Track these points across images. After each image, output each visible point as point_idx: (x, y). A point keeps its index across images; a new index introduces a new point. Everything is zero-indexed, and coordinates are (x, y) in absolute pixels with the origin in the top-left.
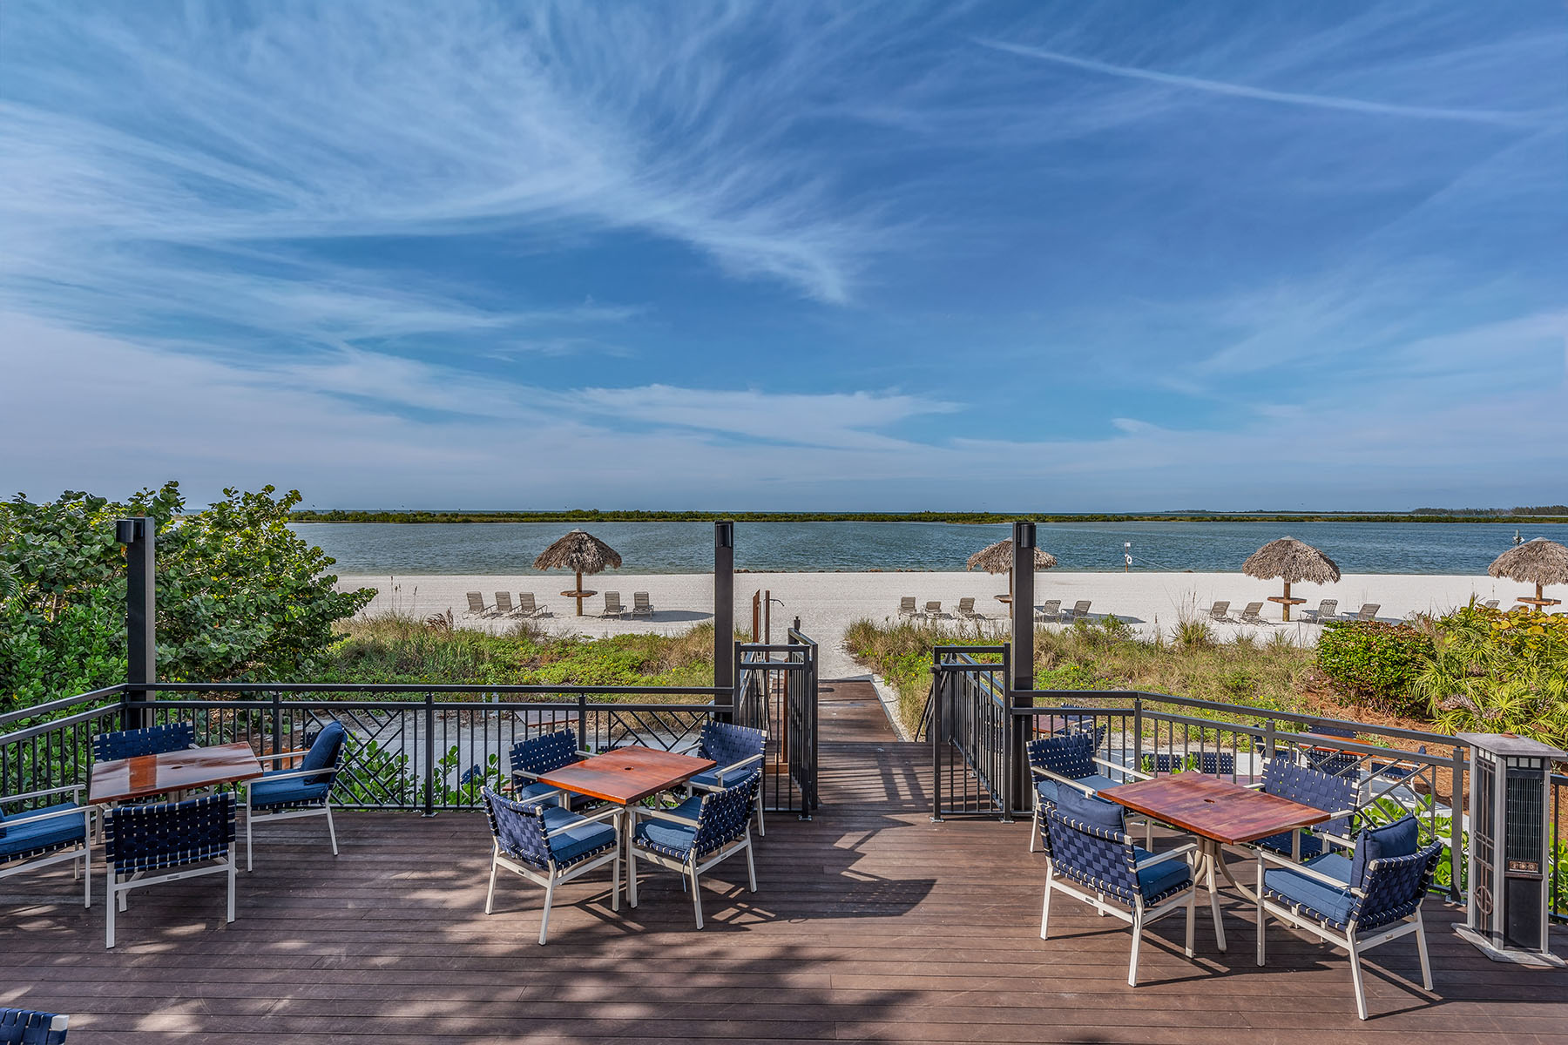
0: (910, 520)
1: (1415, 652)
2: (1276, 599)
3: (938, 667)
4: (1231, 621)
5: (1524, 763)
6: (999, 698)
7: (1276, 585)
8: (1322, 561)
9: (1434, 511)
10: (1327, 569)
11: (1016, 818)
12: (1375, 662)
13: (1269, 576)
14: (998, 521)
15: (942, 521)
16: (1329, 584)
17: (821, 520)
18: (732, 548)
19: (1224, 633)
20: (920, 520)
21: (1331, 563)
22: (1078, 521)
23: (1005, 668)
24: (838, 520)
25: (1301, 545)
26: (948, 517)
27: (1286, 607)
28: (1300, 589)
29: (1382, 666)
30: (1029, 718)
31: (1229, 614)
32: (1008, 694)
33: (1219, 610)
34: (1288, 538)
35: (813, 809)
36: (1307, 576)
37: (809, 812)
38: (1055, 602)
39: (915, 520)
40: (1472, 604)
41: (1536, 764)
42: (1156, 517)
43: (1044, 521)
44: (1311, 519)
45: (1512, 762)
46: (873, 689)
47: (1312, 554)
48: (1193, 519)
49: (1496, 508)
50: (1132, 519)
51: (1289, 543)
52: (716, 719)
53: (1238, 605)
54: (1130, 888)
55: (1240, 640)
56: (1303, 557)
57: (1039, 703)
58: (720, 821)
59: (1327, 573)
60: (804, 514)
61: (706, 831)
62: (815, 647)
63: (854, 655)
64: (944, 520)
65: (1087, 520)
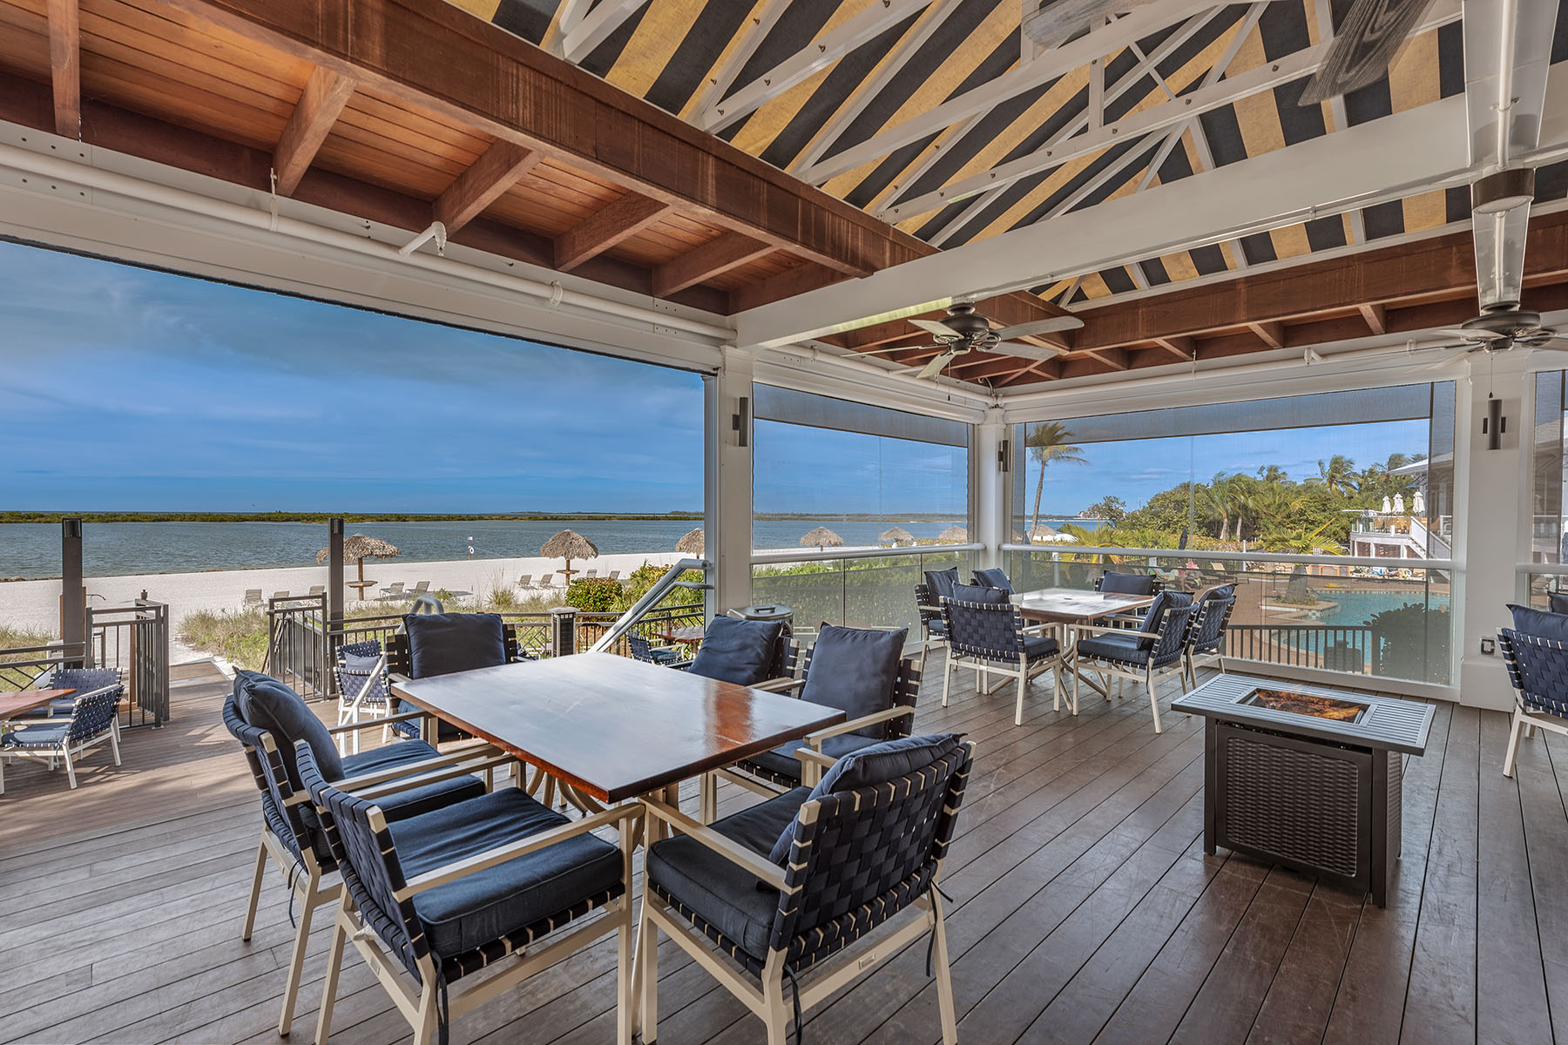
0: (258, 520)
1: (611, 592)
2: (561, 572)
3: (272, 611)
4: (533, 588)
5: (567, 617)
6: (319, 629)
7: (561, 562)
8: (587, 545)
9: (680, 513)
10: (590, 549)
11: (331, 699)
12: (591, 601)
13: (556, 556)
14: (358, 521)
15: (296, 521)
16: (592, 559)
17: (134, 521)
18: (81, 538)
19: (522, 596)
20: (269, 520)
21: (593, 546)
22: (437, 520)
23: (324, 607)
24: (159, 521)
25: (575, 535)
26: (302, 516)
27: (568, 576)
28: (576, 563)
29: (594, 602)
30: (341, 637)
31: (532, 584)
32: (325, 623)
33: (525, 582)
34: (568, 530)
35: (165, 720)
36: (578, 555)
37: (162, 722)
38: (400, 584)
39: (263, 520)
40: (645, 565)
41: (571, 616)
42: (502, 517)
43: (405, 521)
44: (610, 518)
45: (562, 617)
46: (215, 667)
47: (582, 540)
48: (530, 518)
49: (687, 511)
50: (483, 519)
51: (569, 534)
52: (67, 666)
53: (537, 577)
54: (384, 696)
55: (533, 599)
56: (576, 542)
57: (347, 627)
58: (90, 718)
59: (590, 553)
60: (107, 513)
61: (78, 724)
62: (166, 607)
63: (191, 645)
64: (299, 520)
65: (444, 519)
